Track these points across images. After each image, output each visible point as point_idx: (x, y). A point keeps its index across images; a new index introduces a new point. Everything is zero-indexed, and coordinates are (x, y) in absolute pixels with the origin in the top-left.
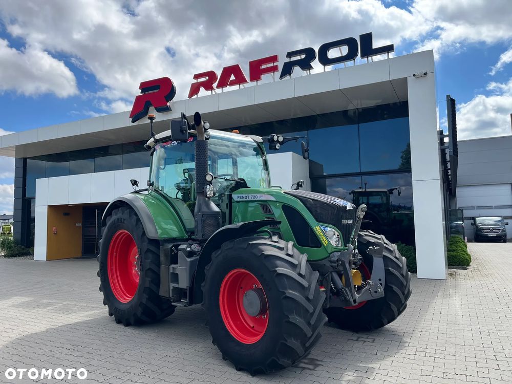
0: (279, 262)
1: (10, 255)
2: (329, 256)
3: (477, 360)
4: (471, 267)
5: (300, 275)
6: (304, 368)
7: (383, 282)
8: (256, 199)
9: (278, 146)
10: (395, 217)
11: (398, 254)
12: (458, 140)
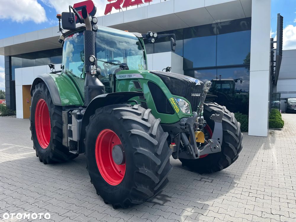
0: (134, 125)
1: (4, 115)
2: (180, 121)
3: (288, 201)
4: (283, 129)
5: (151, 135)
6: (155, 203)
7: (221, 140)
8: (130, 78)
9: (153, 40)
10: (237, 97)
11: (234, 120)
12: (283, 50)
